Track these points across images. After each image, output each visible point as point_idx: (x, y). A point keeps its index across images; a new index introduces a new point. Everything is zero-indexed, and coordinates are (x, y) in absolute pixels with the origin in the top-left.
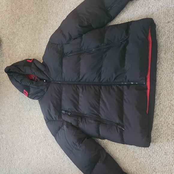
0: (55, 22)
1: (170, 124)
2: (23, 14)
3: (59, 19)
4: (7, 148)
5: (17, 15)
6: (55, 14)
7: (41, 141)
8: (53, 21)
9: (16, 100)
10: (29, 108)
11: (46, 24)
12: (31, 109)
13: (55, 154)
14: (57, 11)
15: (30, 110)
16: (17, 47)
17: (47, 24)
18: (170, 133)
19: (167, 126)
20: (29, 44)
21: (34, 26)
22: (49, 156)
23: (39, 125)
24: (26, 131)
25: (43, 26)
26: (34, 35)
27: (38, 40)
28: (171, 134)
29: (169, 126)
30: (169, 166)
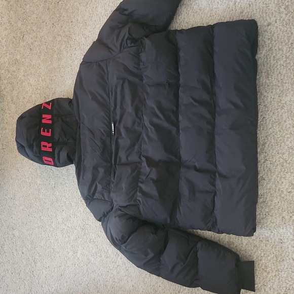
0: (83, 38)
1: (285, 193)
2: (29, 27)
3: (90, 32)
4: (24, 252)
5: (20, 31)
6: (82, 25)
7: (77, 236)
8: (80, 36)
10: (54, 183)
11: (68, 42)
12: (56, 185)
13: (103, 256)
14: (85, 19)
16: (24, 84)
17: (70, 42)
18: (286, 207)
19: (280, 195)
20: (43, 78)
21: (49, 47)
22: (93, 259)
23: (72, 211)
24: (52, 222)
25: (64, 46)
26: (50, 63)
27: (58, 70)
28: (288, 207)
29: (283, 195)
30: (287, 261)
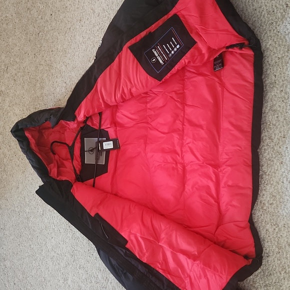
9: (19, 200)
15: (44, 214)
